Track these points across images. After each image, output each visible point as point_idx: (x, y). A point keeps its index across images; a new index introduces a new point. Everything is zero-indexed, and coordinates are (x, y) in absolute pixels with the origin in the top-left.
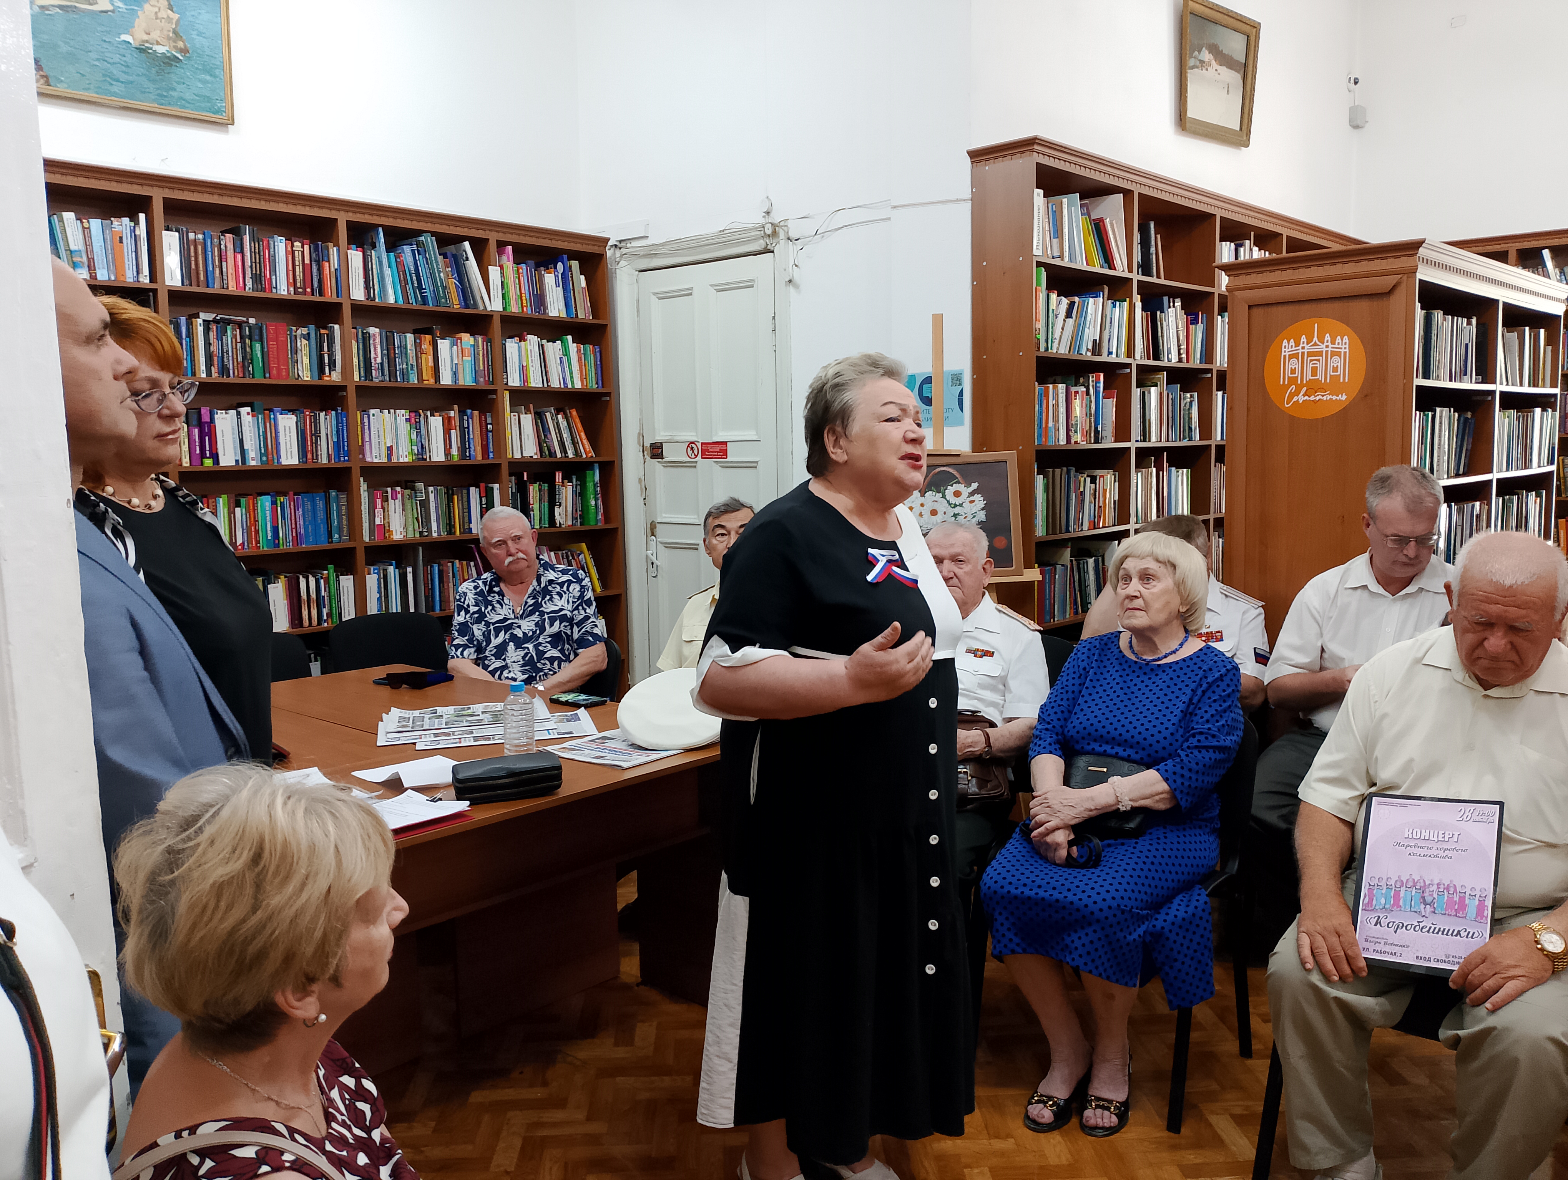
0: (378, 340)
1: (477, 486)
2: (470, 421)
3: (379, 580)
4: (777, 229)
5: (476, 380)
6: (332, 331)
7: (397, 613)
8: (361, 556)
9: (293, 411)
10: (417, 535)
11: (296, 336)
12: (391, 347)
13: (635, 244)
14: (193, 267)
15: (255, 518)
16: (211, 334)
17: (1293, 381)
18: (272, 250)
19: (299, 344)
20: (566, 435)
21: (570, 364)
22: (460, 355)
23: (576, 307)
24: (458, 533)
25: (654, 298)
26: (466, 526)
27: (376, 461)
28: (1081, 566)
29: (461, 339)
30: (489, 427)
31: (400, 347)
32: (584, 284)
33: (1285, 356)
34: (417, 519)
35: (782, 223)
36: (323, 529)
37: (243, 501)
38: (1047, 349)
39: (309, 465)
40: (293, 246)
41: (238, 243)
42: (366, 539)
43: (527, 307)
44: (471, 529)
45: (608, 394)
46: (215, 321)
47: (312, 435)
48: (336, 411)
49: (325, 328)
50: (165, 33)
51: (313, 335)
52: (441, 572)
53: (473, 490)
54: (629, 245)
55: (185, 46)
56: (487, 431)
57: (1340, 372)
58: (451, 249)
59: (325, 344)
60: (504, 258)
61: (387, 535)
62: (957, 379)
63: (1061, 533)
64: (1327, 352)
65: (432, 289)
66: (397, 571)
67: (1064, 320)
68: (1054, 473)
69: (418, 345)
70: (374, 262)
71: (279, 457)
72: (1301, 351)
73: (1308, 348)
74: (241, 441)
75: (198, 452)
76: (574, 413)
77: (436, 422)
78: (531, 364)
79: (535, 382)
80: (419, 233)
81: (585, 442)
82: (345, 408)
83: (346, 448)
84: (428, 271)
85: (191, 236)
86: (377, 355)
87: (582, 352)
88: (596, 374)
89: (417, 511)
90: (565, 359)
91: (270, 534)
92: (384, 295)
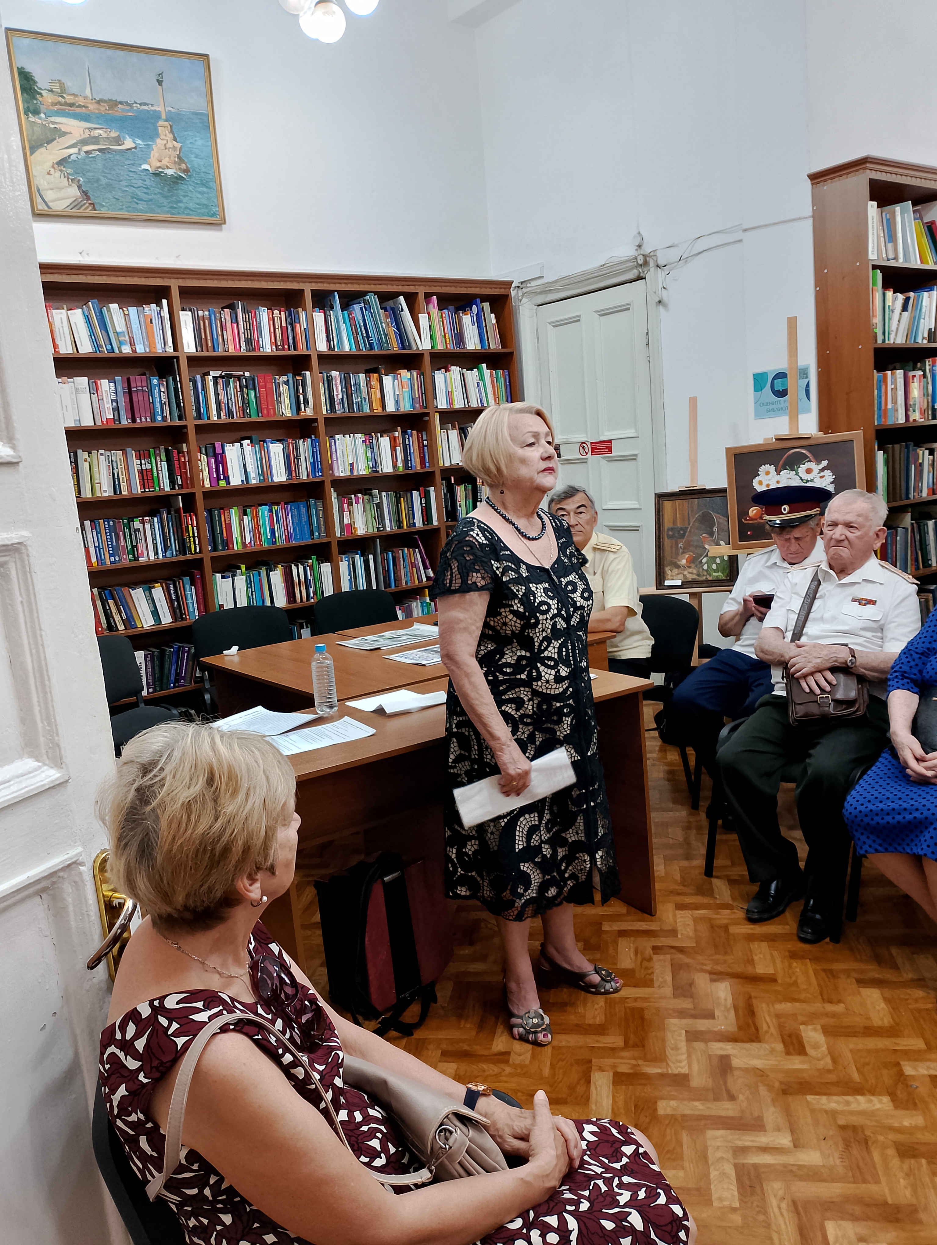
0: (338, 381)
1: (418, 490)
2: (411, 439)
3: (349, 566)
4: (648, 259)
5: (413, 407)
6: (304, 376)
7: (363, 590)
8: (335, 548)
9: (280, 441)
10: (376, 530)
11: (279, 383)
12: (348, 385)
13: (533, 284)
14: (203, 337)
15: (257, 523)
16: (219, 386)
18: (258, 318)
19: (281, 389)
21: (485, 386)
22: (401, 387)
23: (488, 340)
24: (405, 527)
25: (550, 327)
26: (411, 521)
27: (342, 475)
28: (922, 528)
29: (400, 374)
30: (425, 442)
31: (355, 385)
32: (494, 321)
34: (375, 518)
35: (651, 254)
36: (306, 528)
37: (249, 510)
38: (884, 341)
39: (294, 481)
40: (273, 314)
41: (234, 316)
42: (338, 535)
43: (450, 344)
44: (414, 524)
46: (221, 377)
47: (294, 458)
48: (311, 438)
49: (299, 375)
50: (172, 158)
51: (291, 381)
52: (394, 558)
53: (415, 493)
54: (528, 285)
55: (187, 167)
56: (424, 446)
58: (391, 303)
59: (300, 388)
60: (431, 306)
61: (353, 531)
62: (804, 373)
63: (901, 500)
65: (376, 337)
66: (362, 558)
67: (901, 314)
68: (893, 448)
69: (368, 382)
70: (332, 320)
71: (272, 476)
74: (245, 466)
75: (215, 476)
77: (385, 442)
78: (454, 390)
79: (459, 404)
80: (365, 293)
82: (317, 435)
83: (320, 467)
84: (373, 323)
85: (200, 313)
86: (338, 393)
87: (495, 376)
88: (506, 393)
89: (374, 512)
90: (481, 383)
91: (269, 534)
92: (342, 345)
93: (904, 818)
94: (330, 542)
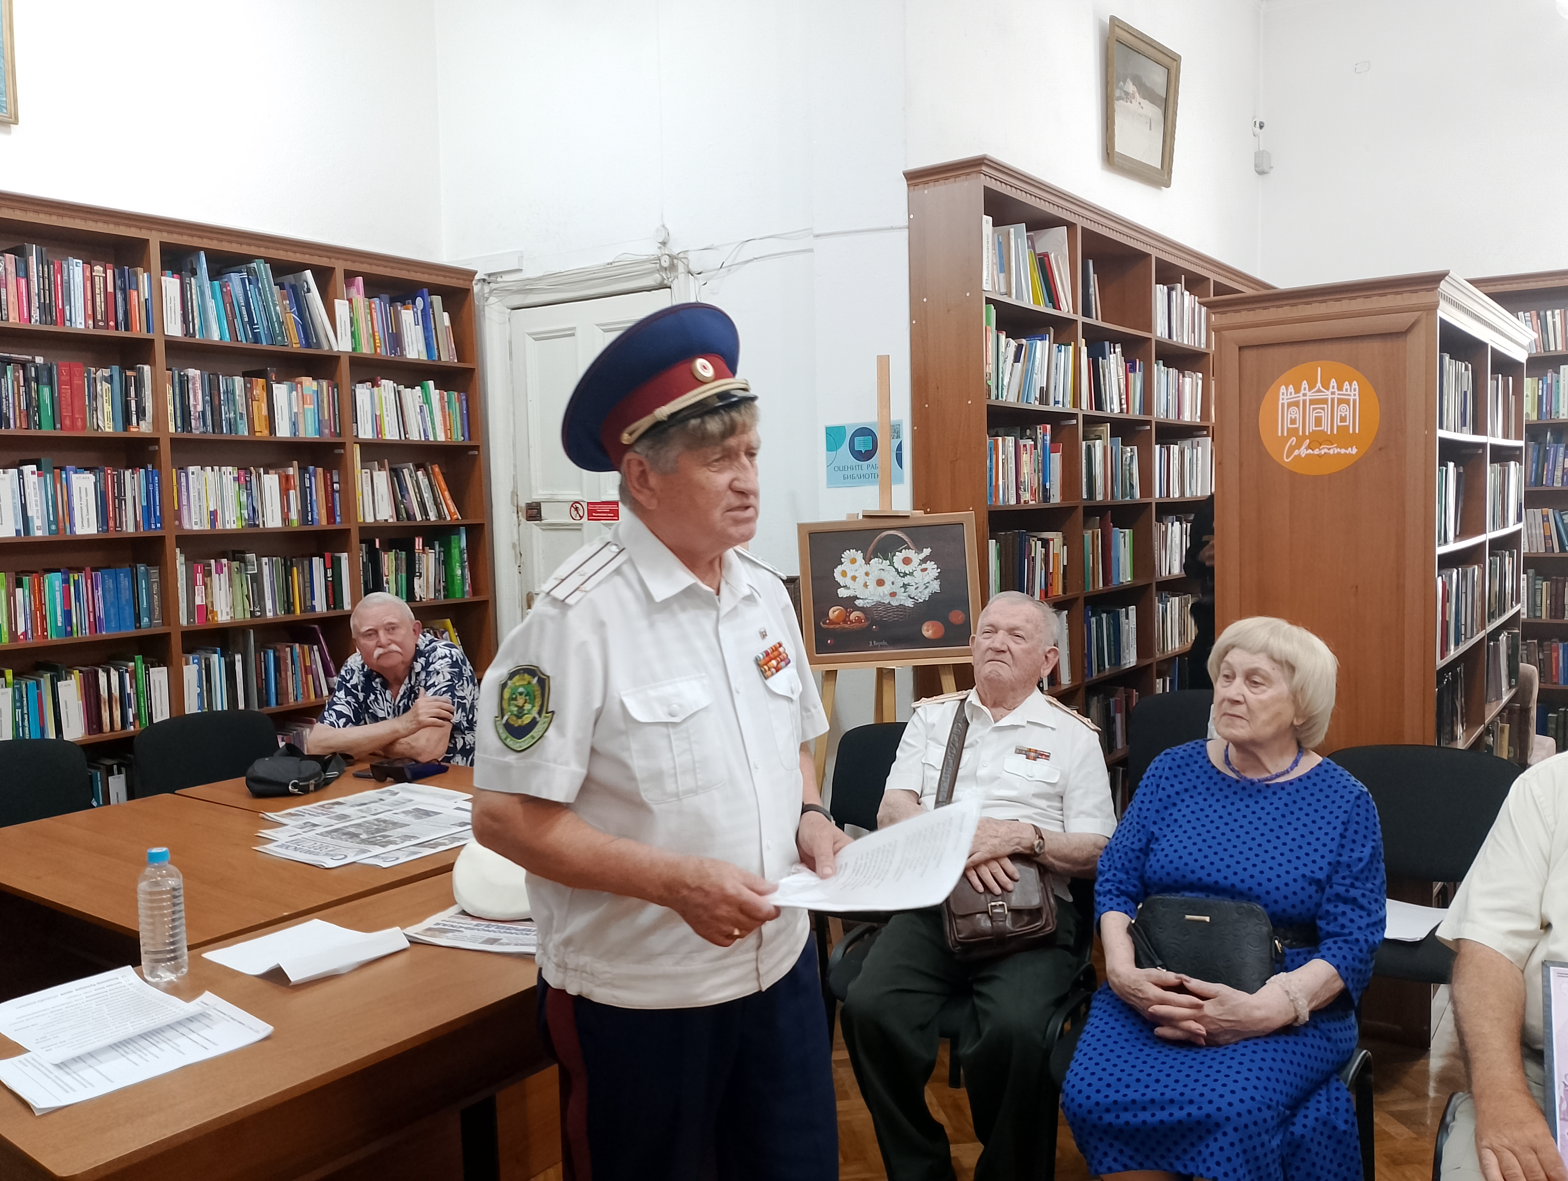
0: (198, 384)
1: (321, 556)
2: (313, 478)
3: (200, 672)
4: (675, 261)
5: (320, 432)
6: (140, 372)
7: (223, 711)
8: (176, 643)
9: (90, 469)
10: (248, 616)
11: (95, 379)
12: (215, 392)
13: (506, 278)
15: (40, 601)
17: (1293, 432)
18: (65, 274)
19: (99, 388)
20: (427, 495)
21: (431, 413)
22: (301, 403)
23: (438, 348)
24: (298, 611)
25: (529, 340)
26: (308, 604)
27: (195, 528)
29: (301, 383)
30: (336, 486)
31: (227, 392)
32: (447, 322)
33: (1283, 404)
34: (248, 597)
35: (680, 256)
36: (128, 612)
37: (26, 579)
38: (997, 398)
39: (112, 535)
40: (92, 271)
41: (23, 266)
42: (184, 621)
43: (380, 347)
44: (313, 608)
45: (476, 448)
47: (114, 498)
48: (146, 468)
49: (132, 369)
51: (116, 378)
52: (277, 659)
53: (316, 560)
56: (334, 491)
57: (1349, 422)
58: (289, 279)
59: (132, 389)
60: (353, 291)
61: (210, 617)
62: (896, 431)
64: (1333, 400)
65: (265, 324)
66: (222, 659)
67: (1013, 365)
68: (1005, 536)
69: (248, 391)
70: (193, 291)
71: (72, 525)
72: (1302, 398)
73: (1310, 395)
74: (23, 506)
76: (437, 469)
77: (271, 481)
78: (385, 414)
79: (391, 434)
80: (250, 258)
81: (450, 502)
82: (157, 466)
83: (158, 514)
84: (260, 303)
86: (197, 402)
87: (446, 399)
88: (462, 425)
89: (247, 588)
90: (426, 407)
91: (60, 619)
92: (207, 331)
93: (1171, 1115)
94: (169, 634)
